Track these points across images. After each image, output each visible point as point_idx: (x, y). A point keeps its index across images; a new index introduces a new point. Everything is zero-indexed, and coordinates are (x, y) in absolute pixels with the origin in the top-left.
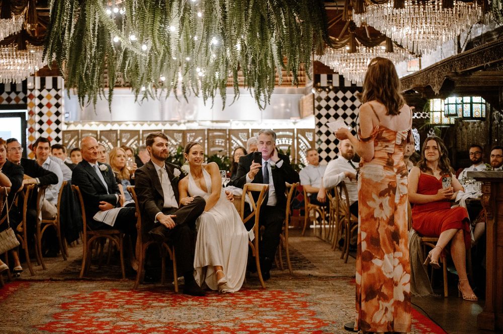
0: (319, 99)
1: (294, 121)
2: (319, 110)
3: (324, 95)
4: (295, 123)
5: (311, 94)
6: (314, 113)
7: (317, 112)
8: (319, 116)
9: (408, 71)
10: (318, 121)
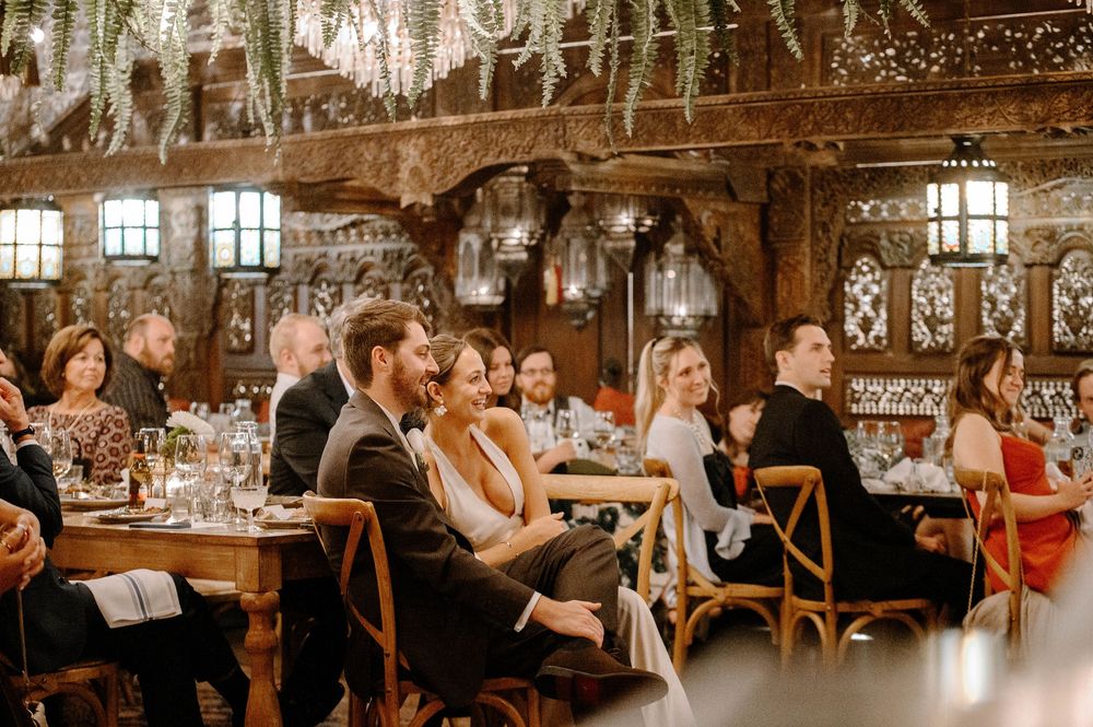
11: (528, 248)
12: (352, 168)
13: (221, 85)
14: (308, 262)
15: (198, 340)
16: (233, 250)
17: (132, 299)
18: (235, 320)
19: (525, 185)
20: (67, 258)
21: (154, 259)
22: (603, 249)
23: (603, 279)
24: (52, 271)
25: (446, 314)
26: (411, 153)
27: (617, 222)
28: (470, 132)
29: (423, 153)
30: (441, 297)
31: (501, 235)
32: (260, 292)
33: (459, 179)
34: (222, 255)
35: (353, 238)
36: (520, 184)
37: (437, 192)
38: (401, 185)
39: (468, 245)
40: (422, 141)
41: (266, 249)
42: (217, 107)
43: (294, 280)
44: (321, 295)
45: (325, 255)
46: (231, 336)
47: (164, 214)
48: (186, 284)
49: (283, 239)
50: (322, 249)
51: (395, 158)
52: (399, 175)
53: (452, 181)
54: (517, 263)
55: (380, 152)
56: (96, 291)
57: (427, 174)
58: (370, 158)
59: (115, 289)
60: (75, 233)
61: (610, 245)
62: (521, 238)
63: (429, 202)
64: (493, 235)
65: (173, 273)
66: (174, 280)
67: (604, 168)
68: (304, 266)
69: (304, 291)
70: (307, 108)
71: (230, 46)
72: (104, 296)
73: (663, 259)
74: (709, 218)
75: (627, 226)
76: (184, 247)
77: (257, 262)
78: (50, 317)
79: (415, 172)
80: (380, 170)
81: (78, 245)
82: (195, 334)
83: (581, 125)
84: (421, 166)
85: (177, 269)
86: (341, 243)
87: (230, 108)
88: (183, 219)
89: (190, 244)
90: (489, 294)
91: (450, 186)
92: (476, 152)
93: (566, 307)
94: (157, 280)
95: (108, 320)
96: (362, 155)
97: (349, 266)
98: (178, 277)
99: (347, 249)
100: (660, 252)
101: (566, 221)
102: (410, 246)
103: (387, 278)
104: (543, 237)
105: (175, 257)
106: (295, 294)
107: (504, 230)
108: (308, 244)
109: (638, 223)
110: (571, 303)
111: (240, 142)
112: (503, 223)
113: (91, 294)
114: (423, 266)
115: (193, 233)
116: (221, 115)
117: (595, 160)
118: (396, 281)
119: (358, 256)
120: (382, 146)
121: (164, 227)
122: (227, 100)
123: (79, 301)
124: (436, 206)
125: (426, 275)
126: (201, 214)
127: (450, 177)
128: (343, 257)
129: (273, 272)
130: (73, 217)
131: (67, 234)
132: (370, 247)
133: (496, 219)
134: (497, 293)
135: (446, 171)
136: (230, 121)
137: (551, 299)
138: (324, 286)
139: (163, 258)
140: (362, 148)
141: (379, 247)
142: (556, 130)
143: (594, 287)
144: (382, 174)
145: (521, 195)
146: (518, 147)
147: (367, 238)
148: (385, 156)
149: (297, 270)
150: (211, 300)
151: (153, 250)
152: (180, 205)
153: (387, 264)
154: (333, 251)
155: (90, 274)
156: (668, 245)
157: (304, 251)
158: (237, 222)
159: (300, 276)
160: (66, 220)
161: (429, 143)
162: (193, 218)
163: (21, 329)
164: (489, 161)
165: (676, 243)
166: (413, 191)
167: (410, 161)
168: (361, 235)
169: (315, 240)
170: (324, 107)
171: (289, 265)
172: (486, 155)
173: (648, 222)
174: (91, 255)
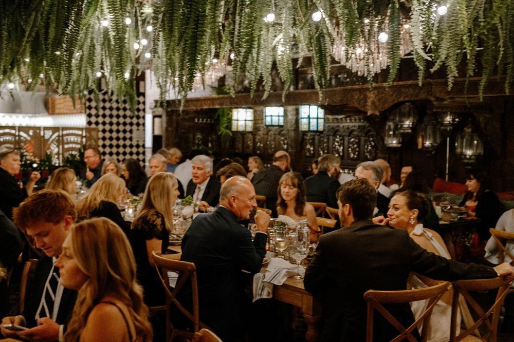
0: (90, 100)
2: (90, 110)
6: (85, 112)
7: (88, 111)
8: (90, 116)
11: (411, 128)
12: (350, 101)
13: (306, 69)
14: (333, 128)
15: (296, 152)
16: (308, 125)
17: (275, 138)
18: (308, 146)
19: (411, 106)
20: (255, 124)
21: (281, 126)
22: (439, 129)
23: (439, 140)
24: (249, 129)
25: (380, 148)
26: (371, 96)
27: (446, 120)
28: (394, 89)
29: (376, 96)
30: (378, 142)
31: (402, 124)
32: (317, 137)
33: (390, 106)
34: (304, 126)
35: (348, 121)
36: (409, 106)
37: (381, 110)
38: (368, 107)
39: (389, 126)
40: (376, 91)
41: (319, 125)
42: (303, 76)
43: (328, 134)
44: (337, 140)
45: (338, 126)
46: (306, 151)
47: (285, 111)
48: (292, 134)
49: (325, 121)
50: (338, 124)
51: (366, 97)
52: (367, 104)
53: (387, 106)
54: (408, 133)
55: (361, 95)
56: (264, 134)
57: (377, 104)
58: (356, 97)
59: (270, 134)
60: (257, 116)
61: (442, 128)
62: (409, 125)
63: (377, 113)
64: (399, 123)
65: (288, 130)
66: (288, 133)
67: (445, 102)
68: (331, 130)
69: (331, 138)
70: (333, 77)
71: (308, 56)
72: (266, 136)
73: (463, 134)
74: (483, 120)
75: (449, 121)
76: (292, 122)
77: (316, 129)
78: (249, 143)
79: (373, 103)
80: (360, 102)
81: (259, 120)
82: (295, 151)
83: (438, 87)
84: (375, 101)
85: (290, 129)
86: (344, 123)
87: (307, 76)
88: (292, 113)
89: (294, 121)
90: (396, 143)
91: (387, 108)
92: (396, 96)
93: (425, 149)
94: (283, 132)
95: (267, 144)
96: (353, 96)
97: (347, 130)
98: (290, 132)
99: (346, 124)
100: (462, 131)
101: (426, 119)
102: (367, 125)
103: (359, 135)
104: (417, 124)
105: (289, 125)
106: (328, 139)
107: (403, 122)
108: (333, 122)
109: (454, 120)
110: (426, 148)
111: (310, 91)
112: (403, 119)
113: (262, 136)
114: (372, 131)
115: (295, 117)
116: (304, 79)
117: (443, 100)
118: (362, 136)
119: (350, 127)
120: (361, 93)
121: (285, 115)
122: (307, 74)
123: (259, 137)
124: (380, 115)
125: (373, 134)
126: (297, 112)
127: (386, 105)
128: (345, 127)
129: (321, 132)
130: (257, 111)
131: (255, 116)
132: (353, 124)
133: (400, 117)
134: (399, 143)
135: (385, 103)
136: (308, 80)
137: (420, 146)
138: (338, 136)
139: (285, 126)
140: (354, 93)
141: (357, 124)
142: (428, 88)
143: (436, 143)
144: (361, 103)
145: (409, 109)
146: (413, 94)
147: (353, 121)
148: (362, 97)
149: (328, 131)
150: (300, 140)
151: (281, 123)
152: (290, 108)
153: (360, 130)
154: (341, 125)
155: (262, 129)
156: (465, 129)
157: (332, 125)
158: (309, 116)
159: (330, 133)
160: (255, 112)
161: (379, 92)
162: (295, 113)
163: (240, 146)
164: (401, 99)
165: (468, 128)
166: (372, 109)
167: (371, 99)
168: (351, 120)
169: (335, 121)
170: (339, 76)
171: (326, 129)
172: (400, 97)
173: (457, 120)
174: (262, 123)
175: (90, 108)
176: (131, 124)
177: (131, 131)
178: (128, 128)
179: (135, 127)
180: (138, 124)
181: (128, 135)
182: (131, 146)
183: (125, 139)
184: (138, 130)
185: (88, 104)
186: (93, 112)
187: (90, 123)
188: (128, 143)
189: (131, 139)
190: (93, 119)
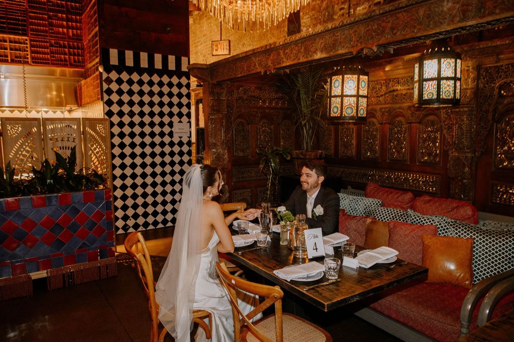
0: (109, 81)
1: (68, 108)
2: (109, 95)
3: (114, 75)
4: (70, 111)
5: (97, 73)
6: (102, 99)
7: (106, 97)
8: (109, 103)
9: (213, 55)
10: (107, 108)
175: (109, 92)
176: (171, 115)
177: (171, 125)
178: (166, 120)
179: (175, 119)
180: (180, 115)
181: (167, 129)
182: (172, 144)
183: (162, 134)
184: (180, 122)
185: (105, 86)
186: (115, 98)
187: (110, 114)
188: (167, 139)
189: (171, 134)
190: (115, 108)
